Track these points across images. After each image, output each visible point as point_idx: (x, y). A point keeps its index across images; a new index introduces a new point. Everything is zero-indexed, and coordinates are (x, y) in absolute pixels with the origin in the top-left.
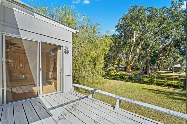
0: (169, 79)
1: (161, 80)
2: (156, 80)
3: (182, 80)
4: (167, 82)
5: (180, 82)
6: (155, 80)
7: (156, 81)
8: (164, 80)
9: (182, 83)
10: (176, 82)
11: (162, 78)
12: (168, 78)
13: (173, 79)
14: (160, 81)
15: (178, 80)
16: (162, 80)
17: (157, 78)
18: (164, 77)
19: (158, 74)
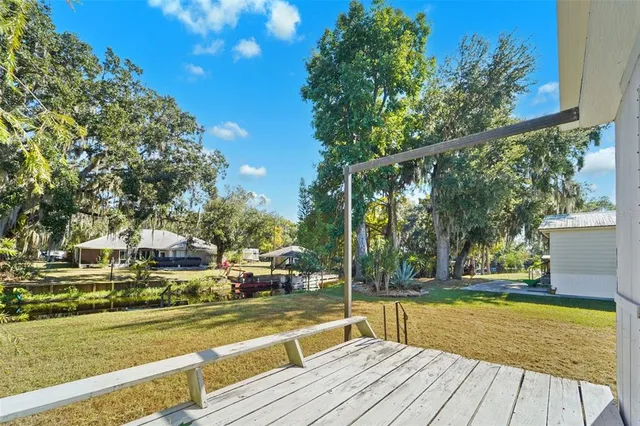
0: (82, 288)
1: (53, 297)
2: (31, 298)
3: (118, 287)
4: (77, 297)
5: (114, 293)
6: (28, 297)
7: (35, 302)
8: (64, 295)
9: (119, 294)
10: (104, 293)
11: (57, 289)
12: (77, 286)
13: (94, 289)
14: (48, 301)
15: (107, 287)
16: (56, 294)
17: (33, 290)
18: (63, 283)
19: (36, 273)
